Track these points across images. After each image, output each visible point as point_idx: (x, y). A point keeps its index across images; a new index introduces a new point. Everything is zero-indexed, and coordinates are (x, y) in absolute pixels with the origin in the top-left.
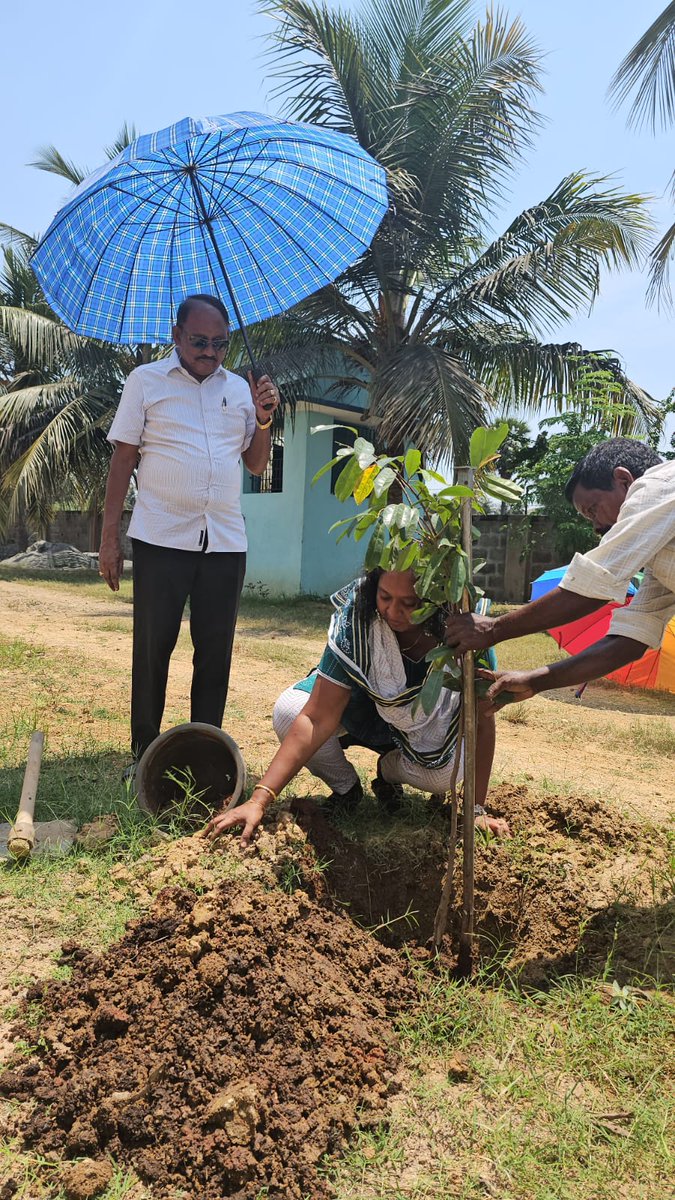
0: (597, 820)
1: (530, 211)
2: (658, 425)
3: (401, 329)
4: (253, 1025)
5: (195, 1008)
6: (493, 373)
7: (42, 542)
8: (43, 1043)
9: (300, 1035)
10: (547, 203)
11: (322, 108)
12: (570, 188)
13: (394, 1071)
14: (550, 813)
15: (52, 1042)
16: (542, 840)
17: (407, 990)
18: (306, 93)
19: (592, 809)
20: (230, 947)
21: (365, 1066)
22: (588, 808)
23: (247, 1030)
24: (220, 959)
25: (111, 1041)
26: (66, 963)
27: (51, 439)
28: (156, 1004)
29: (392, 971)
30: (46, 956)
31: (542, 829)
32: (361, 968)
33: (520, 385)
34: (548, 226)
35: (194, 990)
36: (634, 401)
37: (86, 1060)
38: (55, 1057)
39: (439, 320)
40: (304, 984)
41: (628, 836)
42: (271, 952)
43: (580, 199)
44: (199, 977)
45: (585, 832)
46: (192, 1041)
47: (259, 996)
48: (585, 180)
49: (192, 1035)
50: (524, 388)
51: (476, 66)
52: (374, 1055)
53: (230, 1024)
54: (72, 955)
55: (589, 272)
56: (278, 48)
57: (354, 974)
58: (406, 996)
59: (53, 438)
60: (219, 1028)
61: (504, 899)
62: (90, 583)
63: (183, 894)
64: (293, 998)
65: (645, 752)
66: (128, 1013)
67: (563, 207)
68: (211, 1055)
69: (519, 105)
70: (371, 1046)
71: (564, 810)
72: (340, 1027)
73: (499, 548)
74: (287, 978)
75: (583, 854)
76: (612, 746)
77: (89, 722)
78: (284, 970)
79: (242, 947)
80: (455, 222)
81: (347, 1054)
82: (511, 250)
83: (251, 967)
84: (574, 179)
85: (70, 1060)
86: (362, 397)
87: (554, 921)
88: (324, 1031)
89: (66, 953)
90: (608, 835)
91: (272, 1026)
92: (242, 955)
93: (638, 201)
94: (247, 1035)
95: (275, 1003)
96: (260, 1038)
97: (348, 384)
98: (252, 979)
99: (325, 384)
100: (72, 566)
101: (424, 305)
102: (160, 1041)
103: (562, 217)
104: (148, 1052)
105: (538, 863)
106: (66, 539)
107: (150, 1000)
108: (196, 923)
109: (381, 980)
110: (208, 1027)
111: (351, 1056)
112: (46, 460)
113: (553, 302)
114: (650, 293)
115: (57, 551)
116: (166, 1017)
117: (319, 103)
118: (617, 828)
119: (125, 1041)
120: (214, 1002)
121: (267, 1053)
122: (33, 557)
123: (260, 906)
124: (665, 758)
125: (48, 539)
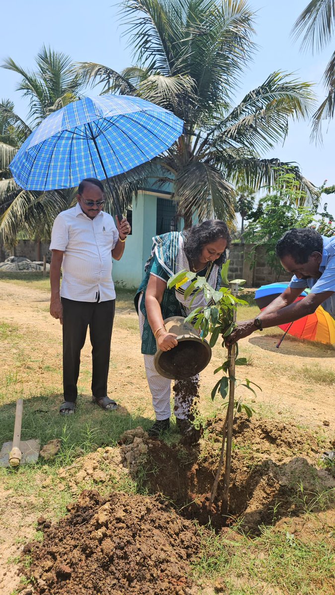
0: (285, 435)
1: (253, 91)
2: (317, 199)
3: (189, 152)
4: (127, 574)
5: (101, 567)
6: (236, 172)
7: (13, 257)
8: (33, 579)
9: (148, 576)
10: (262, 88)
11: (148, 40)
12: (273, 79)
13: (190, 588)
14: (262, 430)
15: (37, 579)
16: (258, 446)
17: (196, 544)
18: (140, 32)
19: (282, 430)
20: (115, 536)
21: (178, 588)
22: (280, 429)
23: (125, 576)
24: (112, 543)
25: (64, 582)
26: (40, 530)
27: (15, 208)
28: (83, 563)
29: (189, 534)
30: (30, 525)
31: (258, 440)
32: (175, 534)
33: (250, 177)
34: (263, 98)
35: (100, 558)
36: (306, 187)
37: (53, 590)
38: (39, 587)
39: (209, 148)
40: (150, 550)
41: (298, 442)
42: (134, 536)
43: (279, 85)
44: (102, 551)
45: (279, 441)
46: (100, 584)
47: (130, 560)
48: (281, 75)
49: (100, 580)
50: (252, 181)
51: (224, 19)
52: (181, 581)
53: (117, 575)
54: (43, 525)
55: (283, 125)
56: (124, 11)
57: (172, 537)
58: (195, 547)
59: (16, 208)
60: (112, 577)
61: (241, 478)
62: (38, 280)
63: (92, 493)
64: (145, 558)
65: (309, 382)
66: (70, 567)
67: (270, 88)
68: (109, 592)
69: (245, 39)
70: (180, 577)
71: (269, 430)
72: (166, 569)
73: (240, 259)
74: (142, 549)
75: (278, 453)
76: (293, 378)
77: (42, 373)
78: (140, 545)
79: (121, 536)
80: (215, 97)
81: (169, 583)
82: (244, 111)
83: (125, 545)
84: (276, 75)
85: (46, 589)
86: (170, 187)
87: (264, 490)
88: (159, 572)
89: (40, 524)
90: (289, 443)
91: (136, 574)
92: (121, 540)
93: (308, 86)
94: (125, 579)
95: (136, 562)
96: (130, 580)
97: (163, 180)
98: (126, 552)
99: (152, 181)
100: (28, 269)
101: (201, 141)
102: (86, 583)
103: (270, 94)
104: (81, 588)
105: (257, 459)
106: (24, 256)
107: (80, 560)
108: (100, 522)
109: (184, 539)
110: (107, 576)
111: (171, 583)
112: (13, 219)
113: (265, 139)
114: (312, 137)
115: (20, 262)
116: (88, 571)
117: (147, 37)
118: (294, 438)
119: (70, 582)
120: (109, 564)
121: (134, 587)
122: (8, 265)
123: (128, 511)
124: (318, 385)
125: (15, 256)
